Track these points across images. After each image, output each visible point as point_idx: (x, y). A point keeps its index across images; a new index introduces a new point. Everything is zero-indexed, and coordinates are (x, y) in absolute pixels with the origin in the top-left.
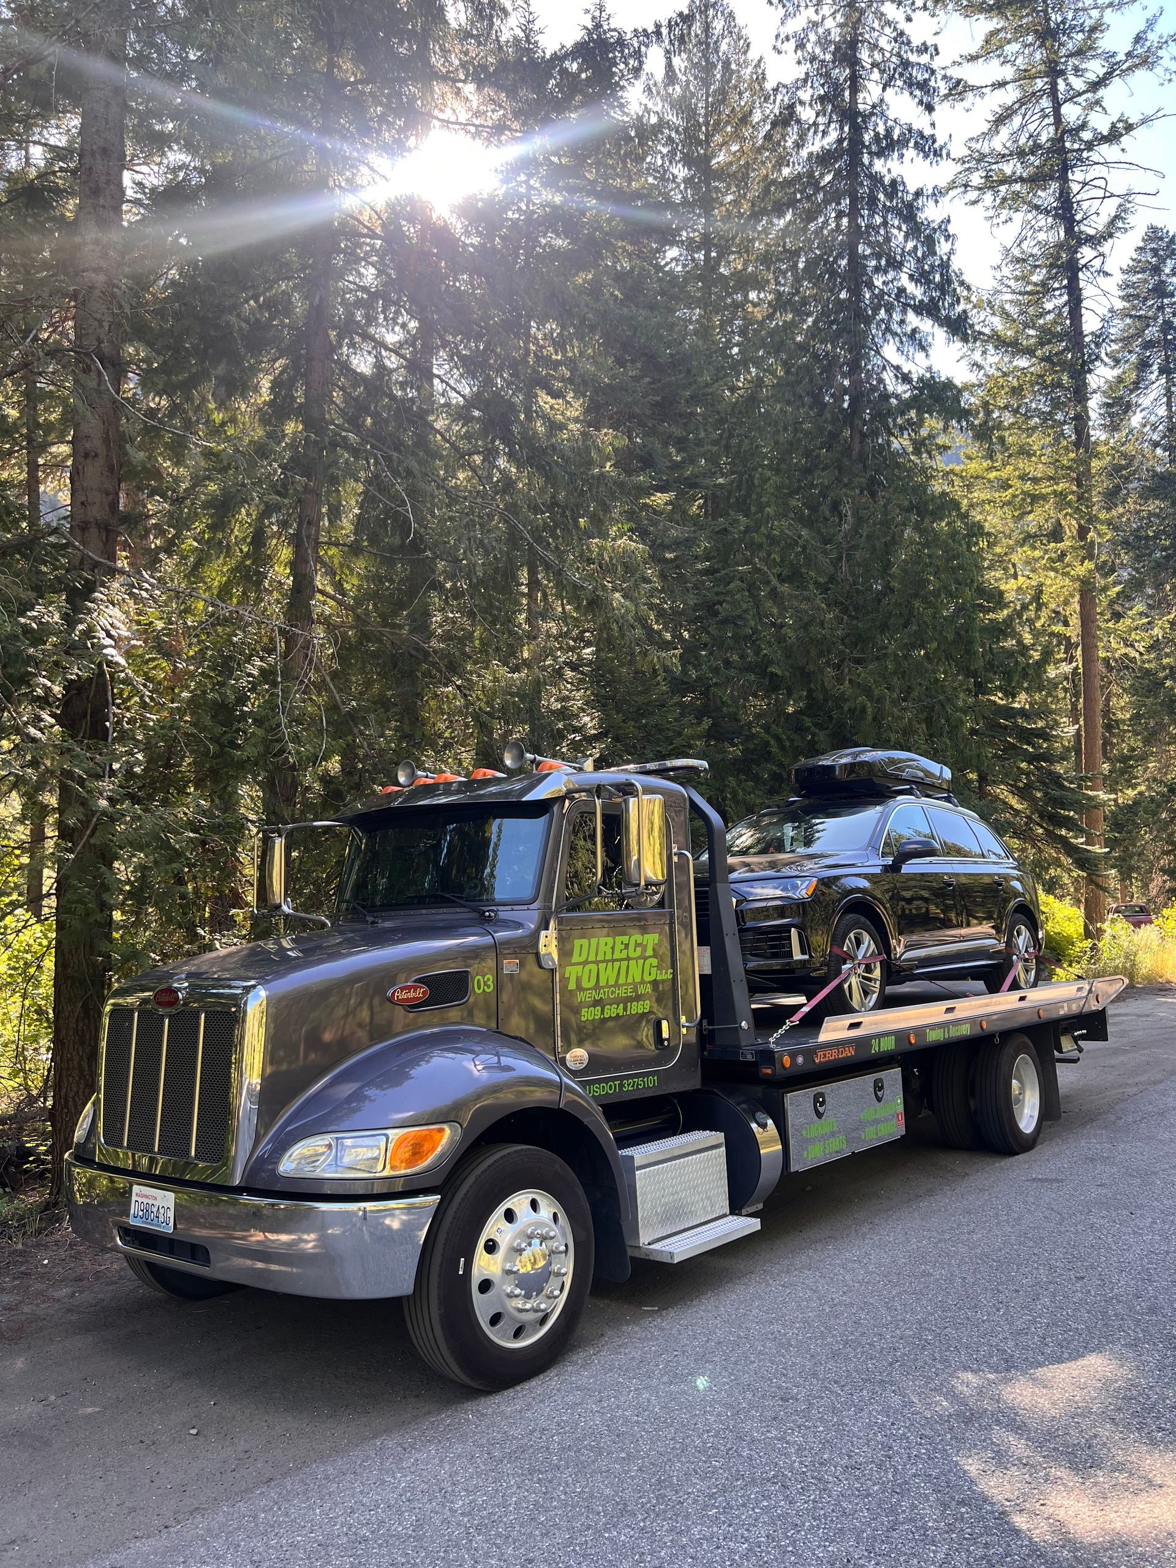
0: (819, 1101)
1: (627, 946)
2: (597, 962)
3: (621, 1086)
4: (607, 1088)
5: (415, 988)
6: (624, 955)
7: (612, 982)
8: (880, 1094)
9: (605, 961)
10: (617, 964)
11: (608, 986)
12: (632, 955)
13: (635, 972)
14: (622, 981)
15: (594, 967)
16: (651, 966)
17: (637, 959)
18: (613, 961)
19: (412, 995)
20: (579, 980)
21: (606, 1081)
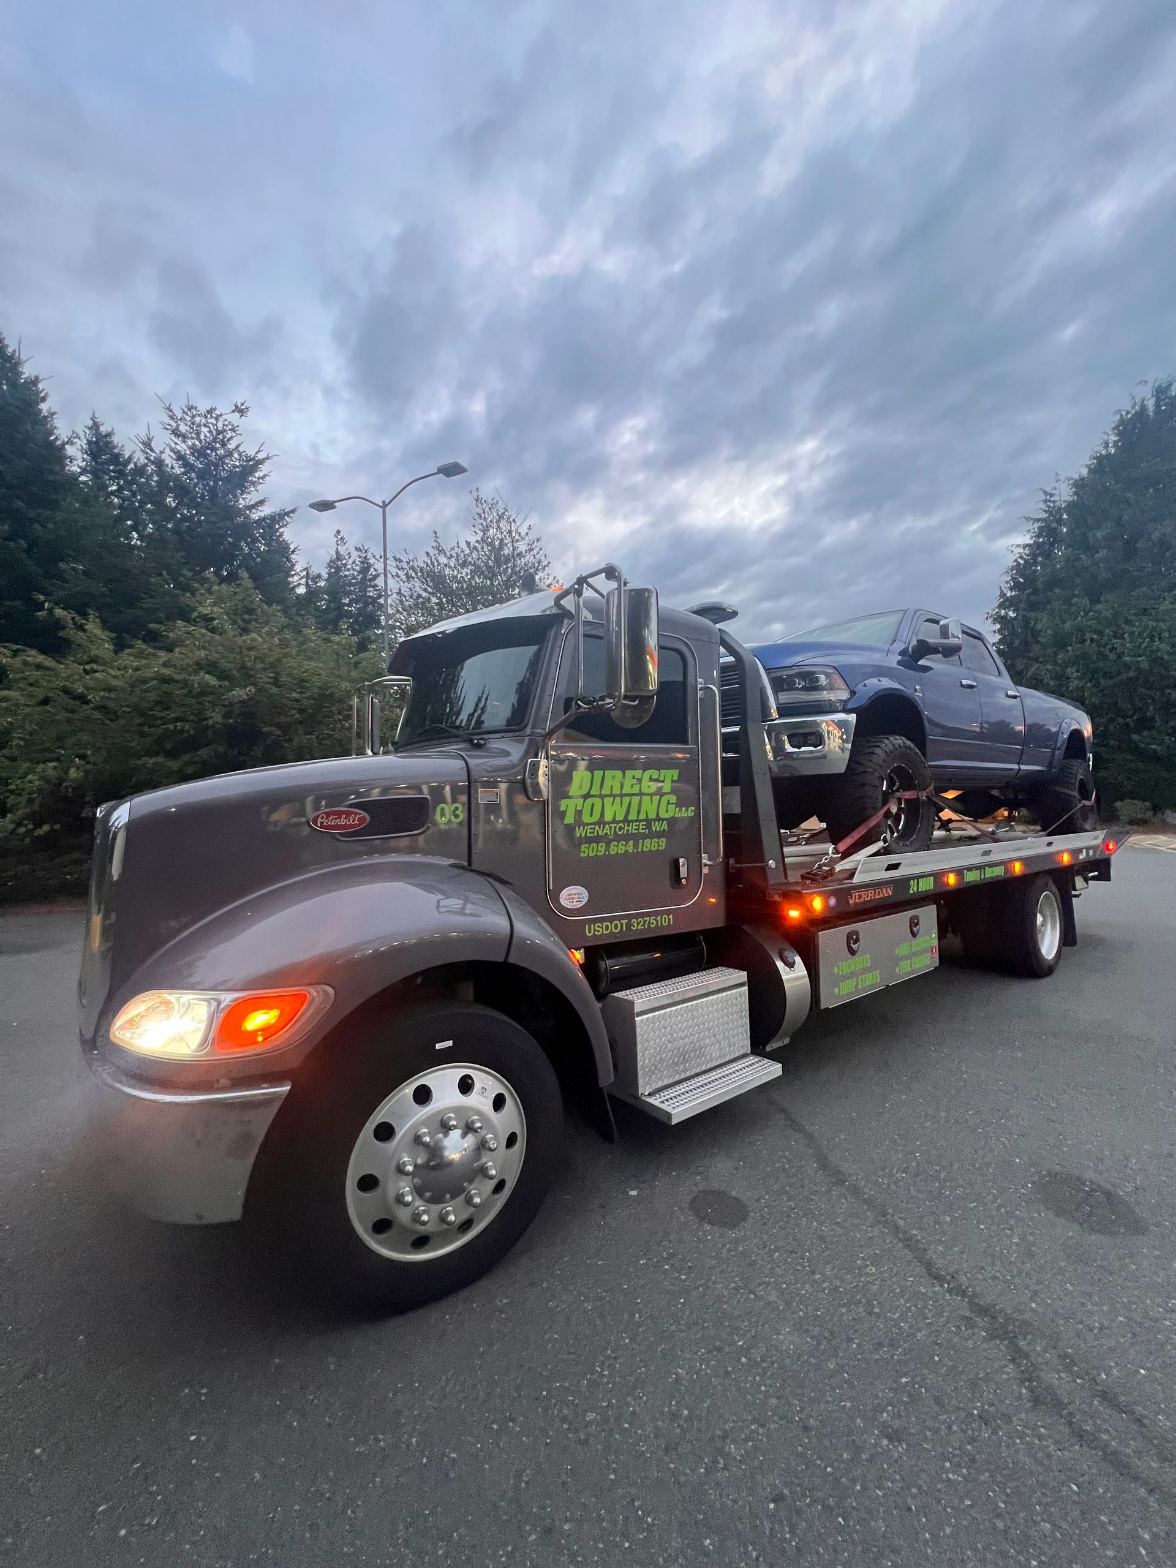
0: (853, 938)
1: (640, 781)
2: (602, 797)
3: (629, 925)
4: (611, 927)
5: (348, 814)
6: (636, 790)
7: (620, 817)
8: (915, 929)
9: (611, 795)
10: (626, 800)
11: (614, 821)
12: (645, 790)
13: (649, 808)
14: (632, 816)
15: (598, 802)
16: (669, 803)
17: (651, 795)
18: (622, 795)
19: (343, 821)
20: (579, 813)
21: (610, 920)
